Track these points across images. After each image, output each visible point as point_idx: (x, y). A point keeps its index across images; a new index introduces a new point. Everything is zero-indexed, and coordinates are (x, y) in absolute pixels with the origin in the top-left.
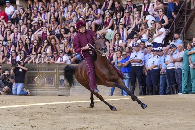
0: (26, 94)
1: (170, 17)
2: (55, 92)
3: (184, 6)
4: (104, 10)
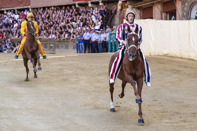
3: (109, 11)
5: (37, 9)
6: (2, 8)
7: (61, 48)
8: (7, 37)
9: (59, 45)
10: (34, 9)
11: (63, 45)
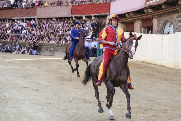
0: (38, 55)
1: (94, 28)
2: (49, 54)
3: (99, 24)
4: (69, 24)
6: (14, 17)
7: (59, 52)
8: (16, 41)
9: (58, 49)
10: (40, 20)
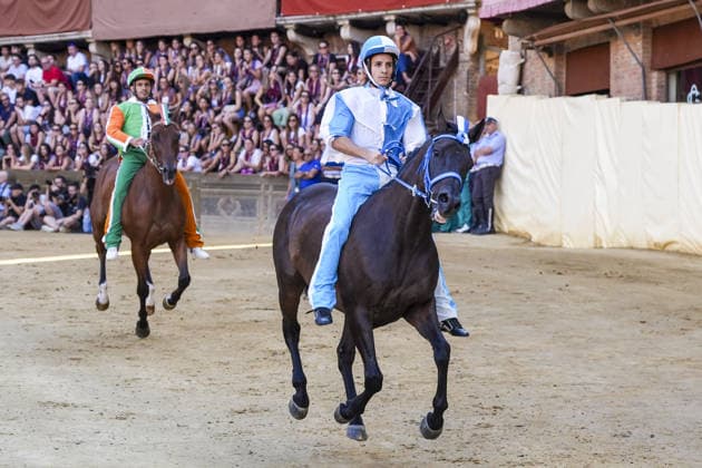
3: (427, 61)
5: (122, 44)
7: (223, 212)
10: (110, 47)
11: (232, 200)
